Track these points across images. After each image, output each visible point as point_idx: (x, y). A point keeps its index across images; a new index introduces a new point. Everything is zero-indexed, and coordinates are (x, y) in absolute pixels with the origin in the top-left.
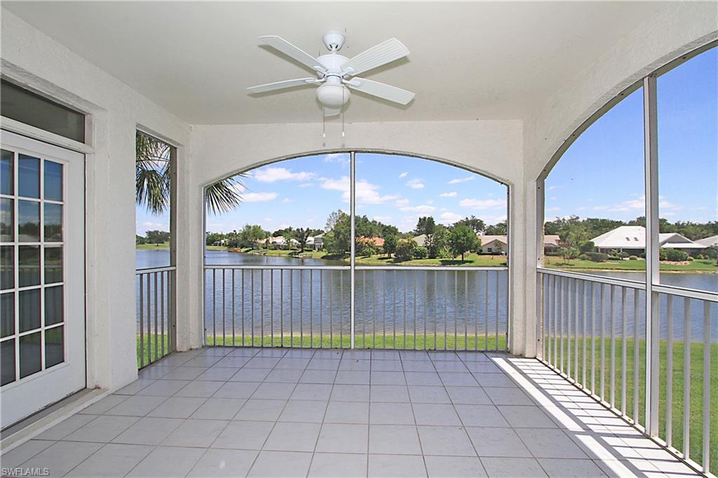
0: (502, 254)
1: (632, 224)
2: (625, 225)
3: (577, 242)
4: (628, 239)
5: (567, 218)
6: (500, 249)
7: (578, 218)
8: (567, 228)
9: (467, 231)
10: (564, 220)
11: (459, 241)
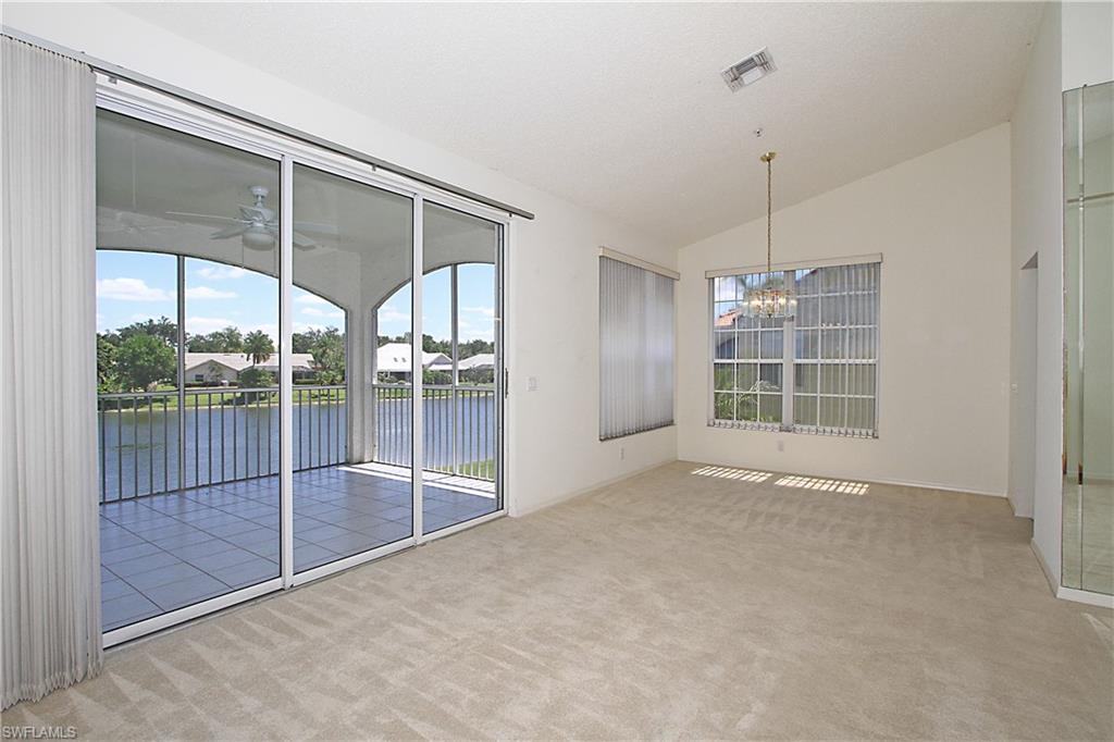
0: (222, 384)
1: (399, 340)
2: (391, 342)
3: (337, 364)
4: (395, 360)
5: (323, 330)
6: (220, 375)
7: (337, 330)
8: (323, 344)
9: (156, 344)
10: (319, 331)
11: (138, 363)
